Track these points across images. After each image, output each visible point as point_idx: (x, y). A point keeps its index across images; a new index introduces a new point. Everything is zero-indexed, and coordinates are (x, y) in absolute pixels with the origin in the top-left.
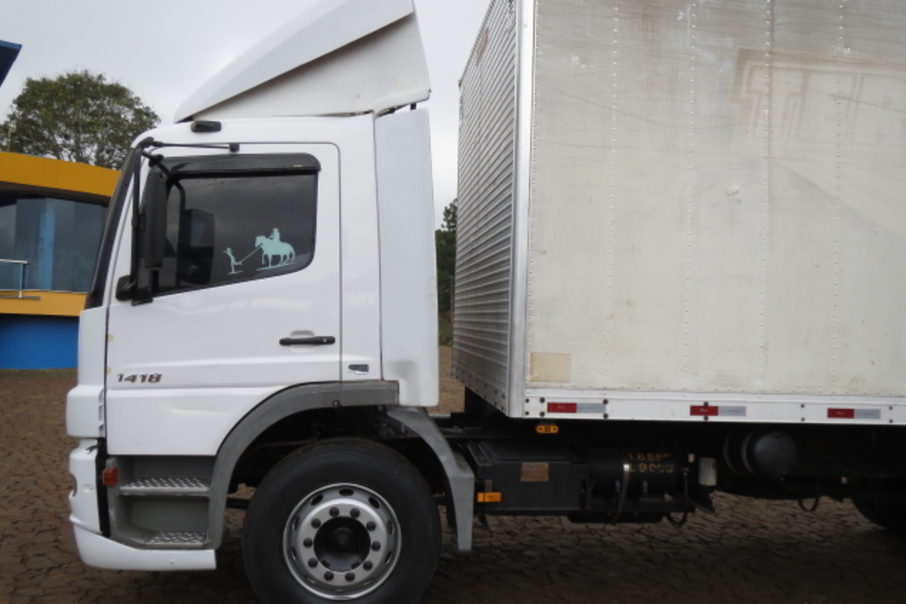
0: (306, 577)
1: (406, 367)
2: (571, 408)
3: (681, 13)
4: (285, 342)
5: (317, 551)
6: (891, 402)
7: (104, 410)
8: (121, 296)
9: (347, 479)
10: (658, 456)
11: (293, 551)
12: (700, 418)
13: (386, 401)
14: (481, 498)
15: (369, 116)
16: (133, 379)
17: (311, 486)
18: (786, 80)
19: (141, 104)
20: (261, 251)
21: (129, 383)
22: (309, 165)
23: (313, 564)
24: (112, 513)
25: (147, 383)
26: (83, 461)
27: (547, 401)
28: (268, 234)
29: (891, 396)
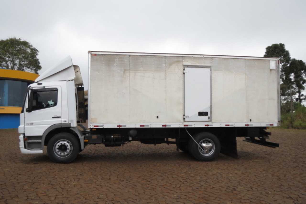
0: (57, 154)
1: (72, 121)
2: (98, 126)
3: (114, 64)
4: (53, 118)
5: (59, 150)
6: (151, 124)
7: (24, 129)
8: (27, 111)
9: (64, 139)
10: (118, 135)
11: (55, 150)
12: (119, 127)
13: (69, 126)
14: (85, 141)
15: (66, 81)
16: (29, 124)
17: (58, 140)
18: (132, 74)
19: (33, 47)
20: (49, 103)
21: (28, 125)
22: (56, 90)
23: (58, 152)
24: (26, 145)
25: (31, 125)
26: (21, 137)
27: (94, 125)
28: (50, 100)
29: (150, 123)
